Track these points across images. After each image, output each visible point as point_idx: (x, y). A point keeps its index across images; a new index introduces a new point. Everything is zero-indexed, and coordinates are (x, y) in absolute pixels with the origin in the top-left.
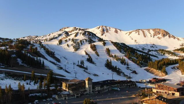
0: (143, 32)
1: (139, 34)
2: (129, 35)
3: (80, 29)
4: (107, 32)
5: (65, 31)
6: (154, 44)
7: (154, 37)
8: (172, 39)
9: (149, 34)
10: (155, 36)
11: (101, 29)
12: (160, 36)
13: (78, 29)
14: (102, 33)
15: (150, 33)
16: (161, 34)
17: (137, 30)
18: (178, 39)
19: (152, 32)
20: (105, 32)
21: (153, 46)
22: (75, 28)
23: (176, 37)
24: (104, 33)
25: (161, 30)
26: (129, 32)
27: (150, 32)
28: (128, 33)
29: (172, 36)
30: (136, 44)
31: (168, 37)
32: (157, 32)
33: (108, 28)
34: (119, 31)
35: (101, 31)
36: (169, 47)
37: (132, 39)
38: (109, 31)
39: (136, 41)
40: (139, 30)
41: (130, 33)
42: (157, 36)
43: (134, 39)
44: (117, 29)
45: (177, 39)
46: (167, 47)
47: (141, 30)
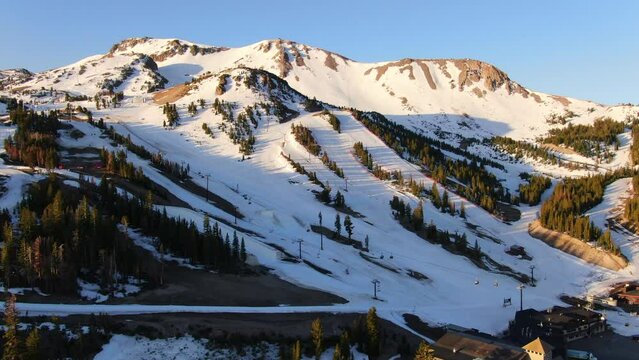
0: (426, 70)
1: (412, 77)
2: (378, 78)
3: (195, 47)
4: (300, 63)
5: (143, 56)
6: (467, 116)
7: (462, 89)
8: (518, 96)
9: (444, 76)
10: (465, 87)
11: (278, 51)
12: (481, 85)
13: (189, 49)
15: (448, 75)
16: (483, 80)
17: (402, 63)
18: (538, 99)
19: (455, 71)
20: (294, 63)
21: (465, 122)
22: (177, 41)
23: (530, 92)
25: (482, 65)
26: (378, 68)
27: (448, 70)
28: (374, 73)
29: (516, 86)
31: (506, 92)
32: (470, 72)
33: (300, 47)
34: (339, 60)
35: (278, 58)
36: (512, 126)
37: (392, 94)
38: (305, 59)
39: (405, 101)
40: (412, 61)
41: (382, 71)
42: (472, 87)
43: (399, 94)
45: (533, 98)
46: (506, 128)
47: (418, 61)
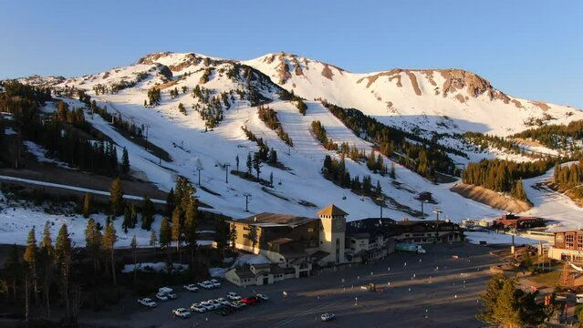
0: (413, 79)
1: (399, 84)
2: (368, 85)
3: (208, 59)
4: (299, 72)
5: (160, 65)
6: (446, 118)
7: (445, 95)
8: (499, 102)
9: (430, 84)
10: (449, 93)
11: (280, 62)
12: (464, 92)
13: (203, 61)
14: (282, 75)
15: (434, 83)
16: (466, 88)
17: (392, 72)
18: (518, 105)
19: (440, 80)
20: (293, 73)
21: (444, 122)
22: (193, 55)
23: (512, 99)
24: (287, 78)
25: (466, 74)
26: (370, 78)
27: (434, 79)
28: (366, 81)
29: (498, 93)
30: (391, 114)
31: (489, 98)
32: (454, 80)
33: (301, 60)
34: (335, 71)
35: (279, 68)
37: (379, 99)
38: (304, 70)
39: (390, 105)
40: (401, 71)
41: (372, 79)
42: (456, 93)
43: (386, 99)
44: (329, 67)
45: (514, 104)
47: (407, 71)
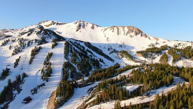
0: (118, 29)
1: (113, 31)
2: (104, 32)
3: (58, 23)
4: (84, 27)
7: (126, 35)
8: (144, 37)
9: (123, 31)
10: (128, 34)
11: (78, 24)
12: (133, 34)
13: (56, 24)
14: (78, 28)
16: (134, 32)
17: (112, 27)
18: (149, 38)
20: (82, 27)
22: (53, 22)
23: (148, 36)
25: (134, 28)
27: (125, 29)
28: (104, 30)
29: (144, 34)
30: (108, 43)
31: (140, 36)
32: (130, 30)
33: (85, 23)
34: (95, 27)
35: (77, 26)
37: (105, 36)
38: (86, 26)
39: (108, 38)
40: (115, 26)
41: (106, 29)
42: (130, 35)
44: (94, 25)
